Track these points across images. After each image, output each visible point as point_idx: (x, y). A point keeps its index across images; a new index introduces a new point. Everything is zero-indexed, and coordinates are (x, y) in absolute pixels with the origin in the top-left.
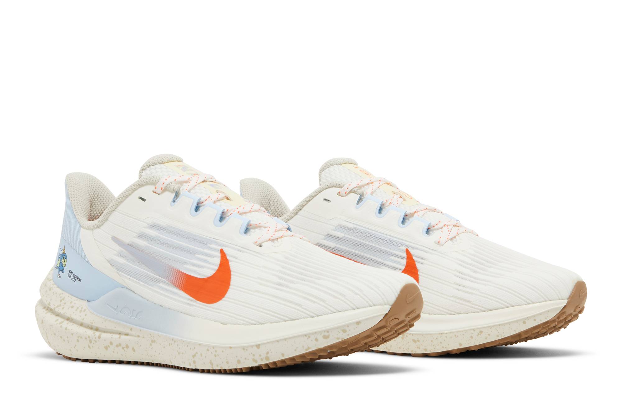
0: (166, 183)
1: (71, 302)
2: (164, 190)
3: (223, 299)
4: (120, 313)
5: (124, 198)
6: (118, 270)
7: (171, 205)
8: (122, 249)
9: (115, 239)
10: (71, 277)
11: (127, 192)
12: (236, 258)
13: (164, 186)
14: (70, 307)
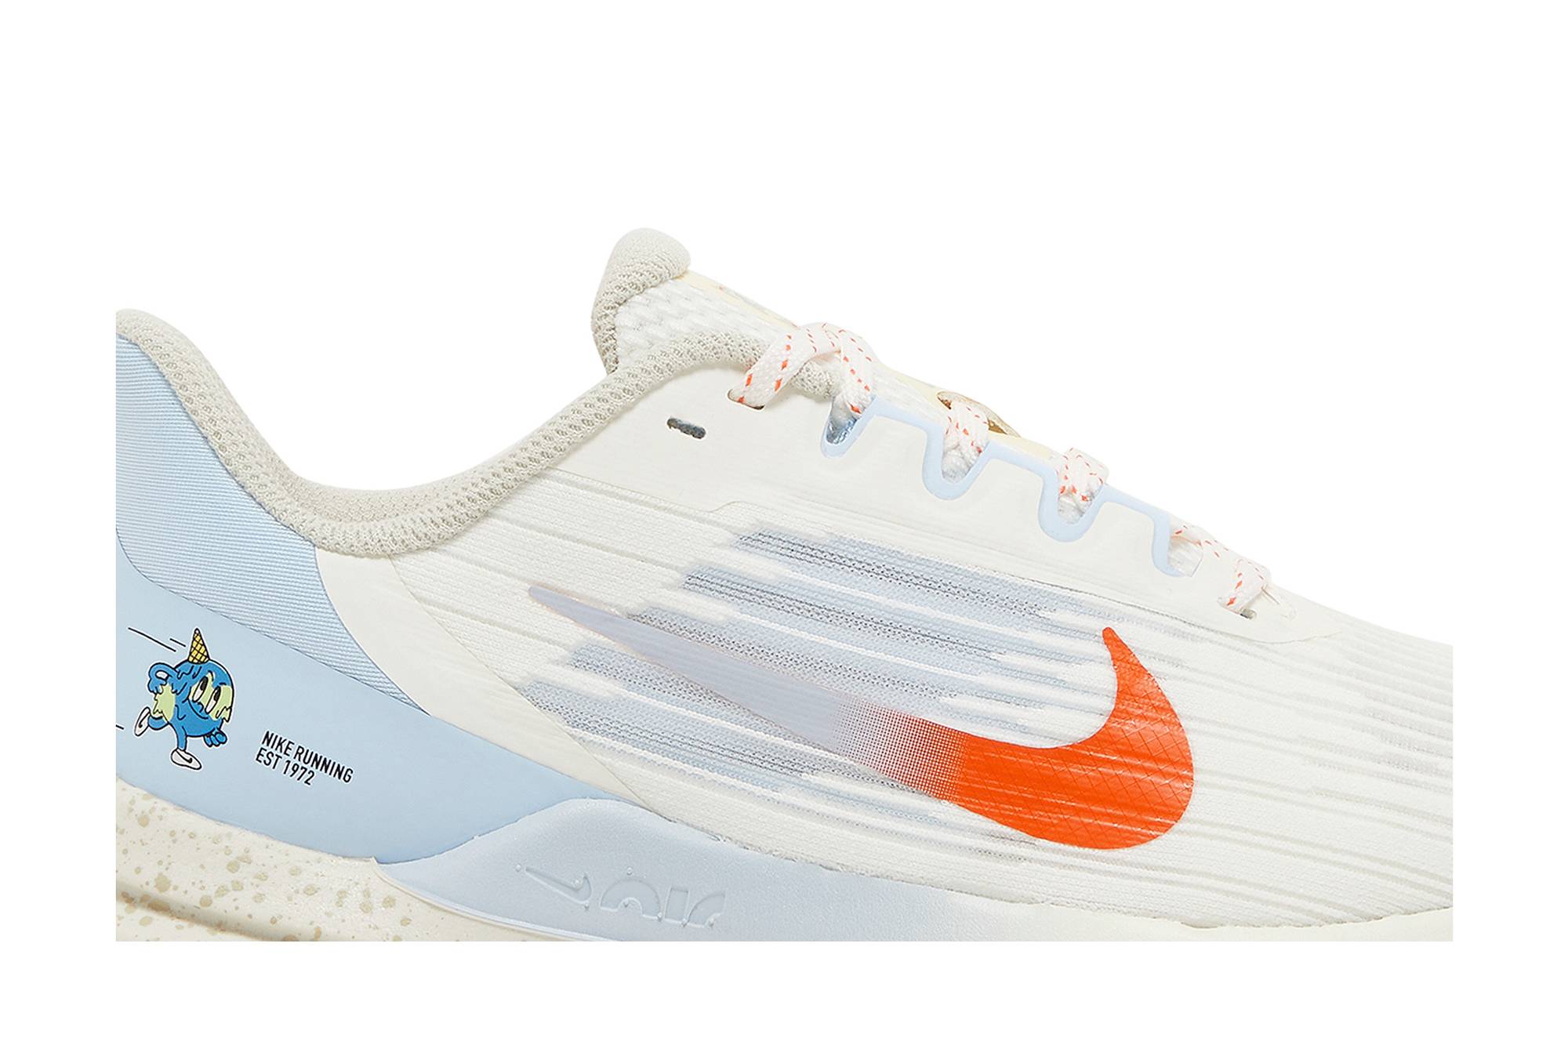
0: (796, 362)
1: (295, 872)
2: (787, 389)
3: (1178, 826)
4: (601, 905)
5: (597, 422)
6: (575, 725)
7: (824, 452)
8: (591, 635)
9: (547, 596)
10: (282, 763)
11: (612, 399)
12: (1177, 663)
13: (786, 375)
14: (297, 892)
